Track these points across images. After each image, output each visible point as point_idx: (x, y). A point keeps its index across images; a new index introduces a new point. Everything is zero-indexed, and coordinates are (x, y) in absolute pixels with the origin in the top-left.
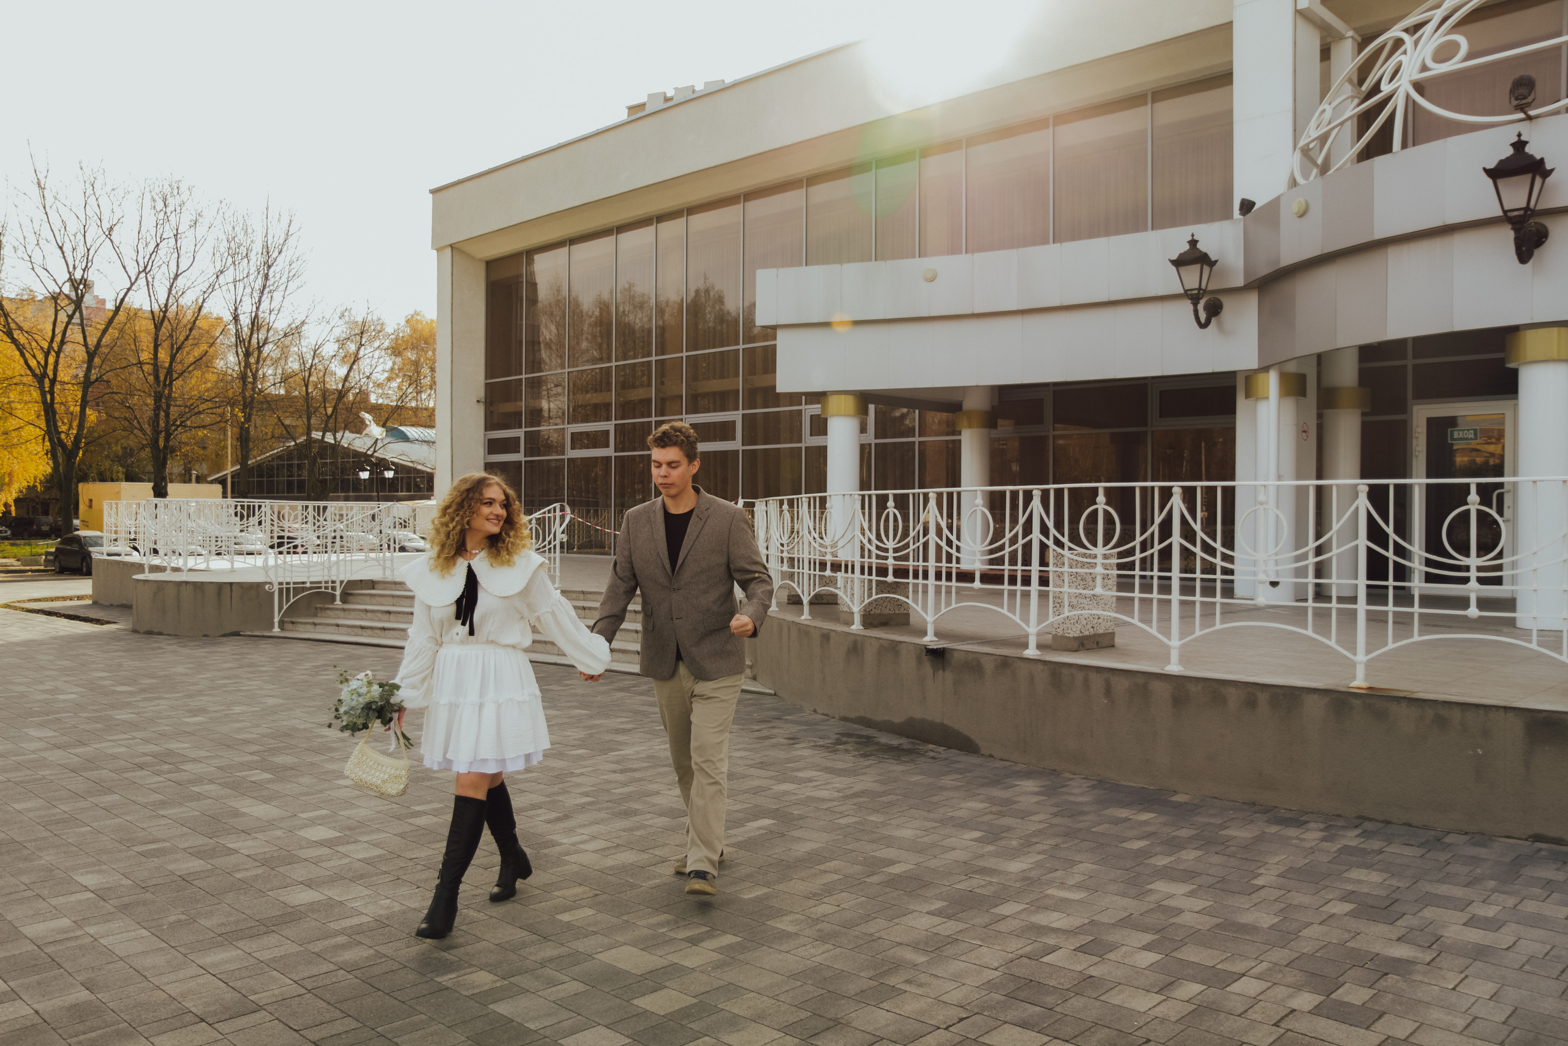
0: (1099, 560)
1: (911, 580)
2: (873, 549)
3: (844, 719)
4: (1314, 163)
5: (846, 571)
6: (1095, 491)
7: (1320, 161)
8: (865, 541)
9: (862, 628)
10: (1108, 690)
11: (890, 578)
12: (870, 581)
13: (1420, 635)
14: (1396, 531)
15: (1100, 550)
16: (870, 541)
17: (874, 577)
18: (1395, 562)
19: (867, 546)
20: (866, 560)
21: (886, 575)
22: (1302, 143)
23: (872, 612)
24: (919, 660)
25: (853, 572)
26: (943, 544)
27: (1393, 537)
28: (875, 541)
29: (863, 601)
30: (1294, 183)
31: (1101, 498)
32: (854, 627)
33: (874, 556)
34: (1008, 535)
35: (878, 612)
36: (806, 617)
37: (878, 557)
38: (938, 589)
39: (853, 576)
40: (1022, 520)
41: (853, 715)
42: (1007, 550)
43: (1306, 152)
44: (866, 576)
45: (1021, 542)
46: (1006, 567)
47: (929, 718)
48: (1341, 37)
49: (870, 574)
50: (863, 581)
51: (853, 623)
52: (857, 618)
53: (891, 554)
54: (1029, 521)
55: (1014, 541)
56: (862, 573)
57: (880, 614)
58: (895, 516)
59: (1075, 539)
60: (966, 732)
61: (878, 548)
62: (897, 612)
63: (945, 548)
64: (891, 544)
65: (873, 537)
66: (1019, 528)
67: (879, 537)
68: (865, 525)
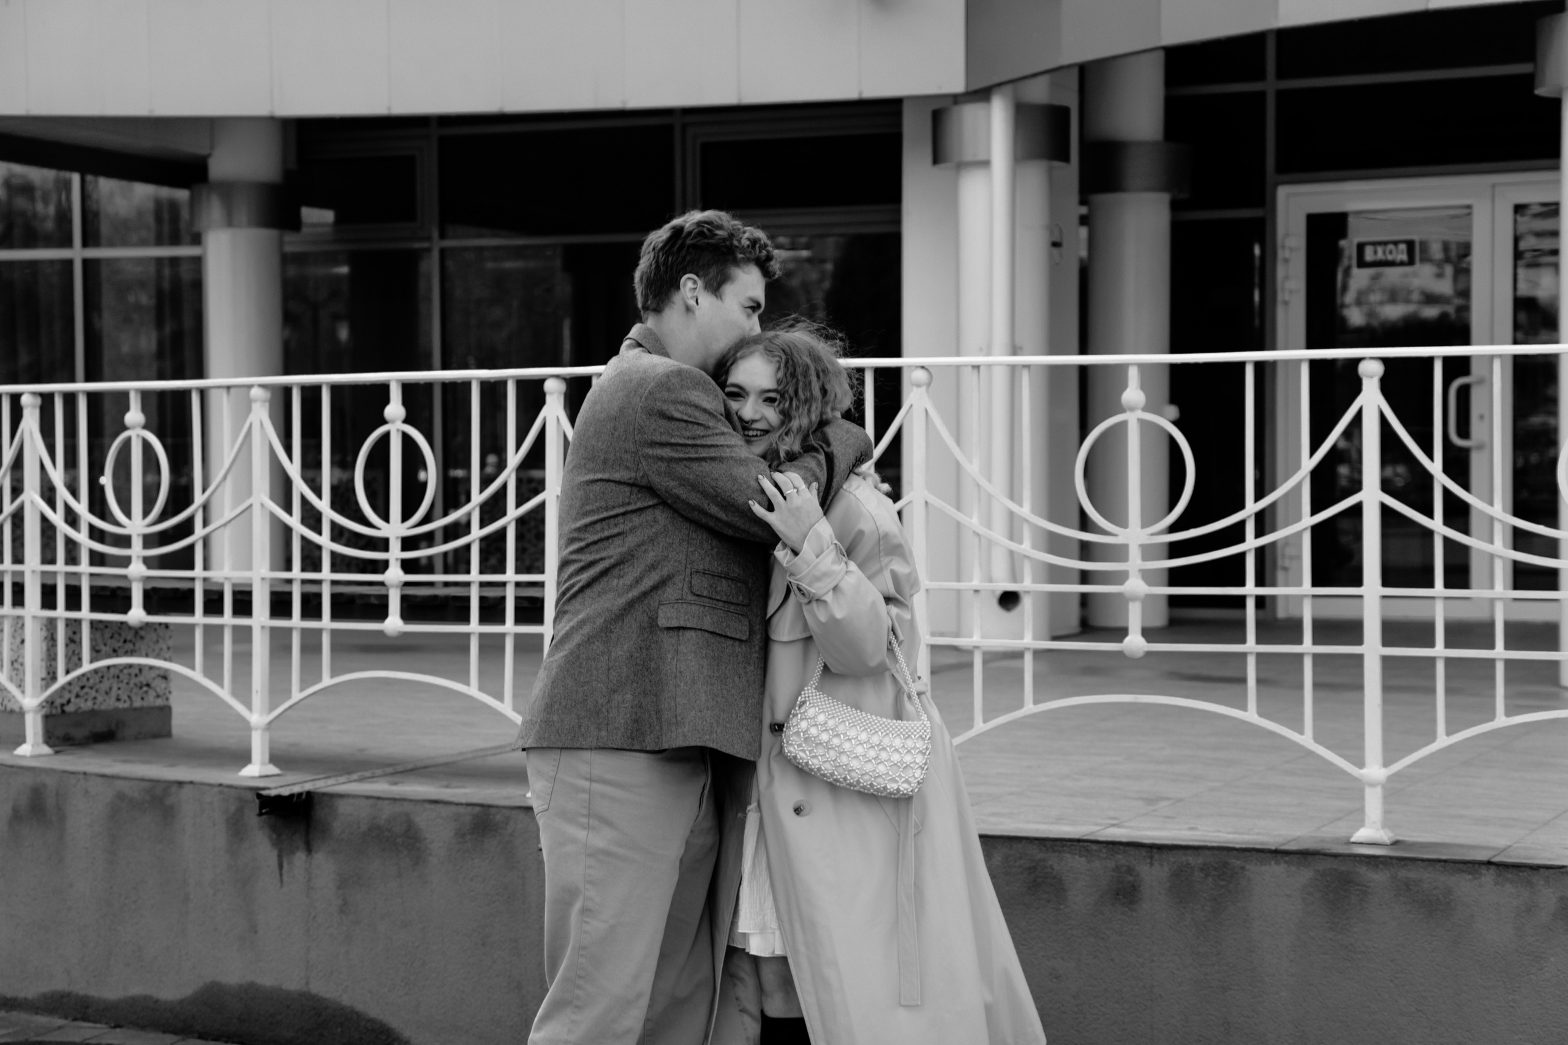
1: (199, 617)
2: (82, 537)
8: (57, 518)
9: (46, 750)
11: (137, 614)
12: (74, 626)
13: (1509, 713)
14: (1447, 470)
16: (72, 519)
17: (86, 614)
18: (1447, 541)
19: (63, 528)
20: (60, 568)
21: (125, 605)
23: (69, 709)
24: (236, 828)
25: (18, 600)
26: (294, 521)
27: (1441, 480)
28: (86, 517)
29: (54, 678)
32: (25, 750)
33: (85, 557)
34: (478, 497)
35: (86, 706)
37: (97, 559)
38: (280, 642)
39: (18, 611)
40: (514, 458)
42: (477, 533)
44: (61, 612)
45: (513, 512)
46: (475, 575)
47: (266, 981)
49: (73, 602)
50: (51, 623)
51: (21, 740)
52: (33, 726)
53: (137, 550)
54: (536, 457)
55: (493, 509)
56: (48, 598)
57: (93, 713)
58: (147, 446)
60: (374, 1011)
61: (96, 534)
62: (138, 703)
63: (300, 529)
64: (137, 526)
65: (81, 508)
66: (509, 476)
67: (98, 506)
68: (57, 476)
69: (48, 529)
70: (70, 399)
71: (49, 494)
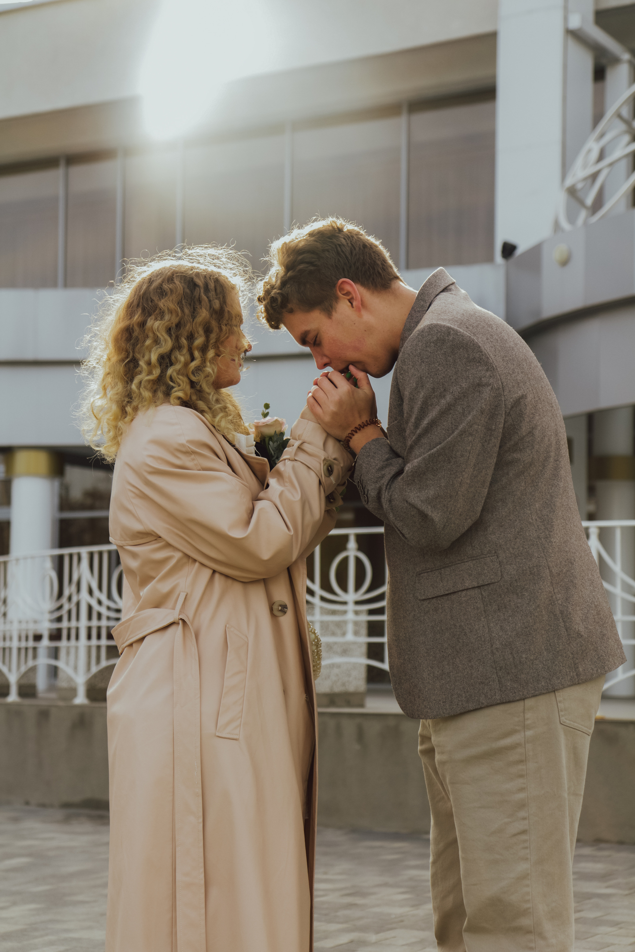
0: (351, 607)
2: (104, 610)
3: (66, 805)
4: (582, 203)
5: (69, 638)
6: (345, 538)
7: (589, 200)
8: (94, 603)
10: (360, 736)
12: (99, 648)
15: (351, 596)
16: (100, 602)
17: (104, 642)
19: (96, 607)
20: (95, 623)
22: (569, 182)
25: (77, 638)
28: (105, 601)
30: (557, 226)
31: (352, 544)
33: (104, 618)
36: (13, 697)
39: (77, 643)
41: (77, 798)
43: (572, 192)
44: (94, 642)
48: (616, 61)
49: (99, 637)
50: (89, 648)
56: (89, 637)
59: (326, 586)
61: (109, 608)
65: (103, 597)
67: (110, 596)
68: (95, 586)
69: (90, 608)
70: (101, 554)
71: (91, 592)
